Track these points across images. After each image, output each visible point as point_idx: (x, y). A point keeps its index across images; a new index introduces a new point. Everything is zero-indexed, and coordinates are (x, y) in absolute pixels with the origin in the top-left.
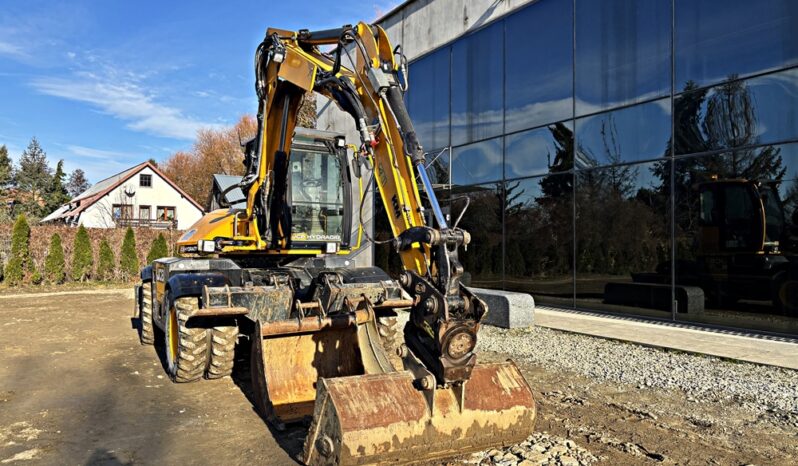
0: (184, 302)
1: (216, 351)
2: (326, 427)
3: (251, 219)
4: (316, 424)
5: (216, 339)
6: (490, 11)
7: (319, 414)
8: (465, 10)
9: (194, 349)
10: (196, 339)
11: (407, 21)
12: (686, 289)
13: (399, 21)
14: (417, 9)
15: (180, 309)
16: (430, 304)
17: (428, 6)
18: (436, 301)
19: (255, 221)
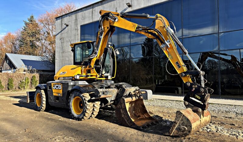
0: (85, 94)
1: (95, 110)
2: (182, 124)
3: (93, 68)
4: (177, 123)
5: (95, 106)
6: (125, 10)
7: (178, 121)
8: (116, 8)
9: (90, 109)
10: (91, 106)
11: (94, 9)
12: (178, 87)
13: (91, 9)
14: (98, 6)
15: (85, 97)
16: (201, 90)
17: (102, 5)
18: (203, 89)
19: (94, 69)
